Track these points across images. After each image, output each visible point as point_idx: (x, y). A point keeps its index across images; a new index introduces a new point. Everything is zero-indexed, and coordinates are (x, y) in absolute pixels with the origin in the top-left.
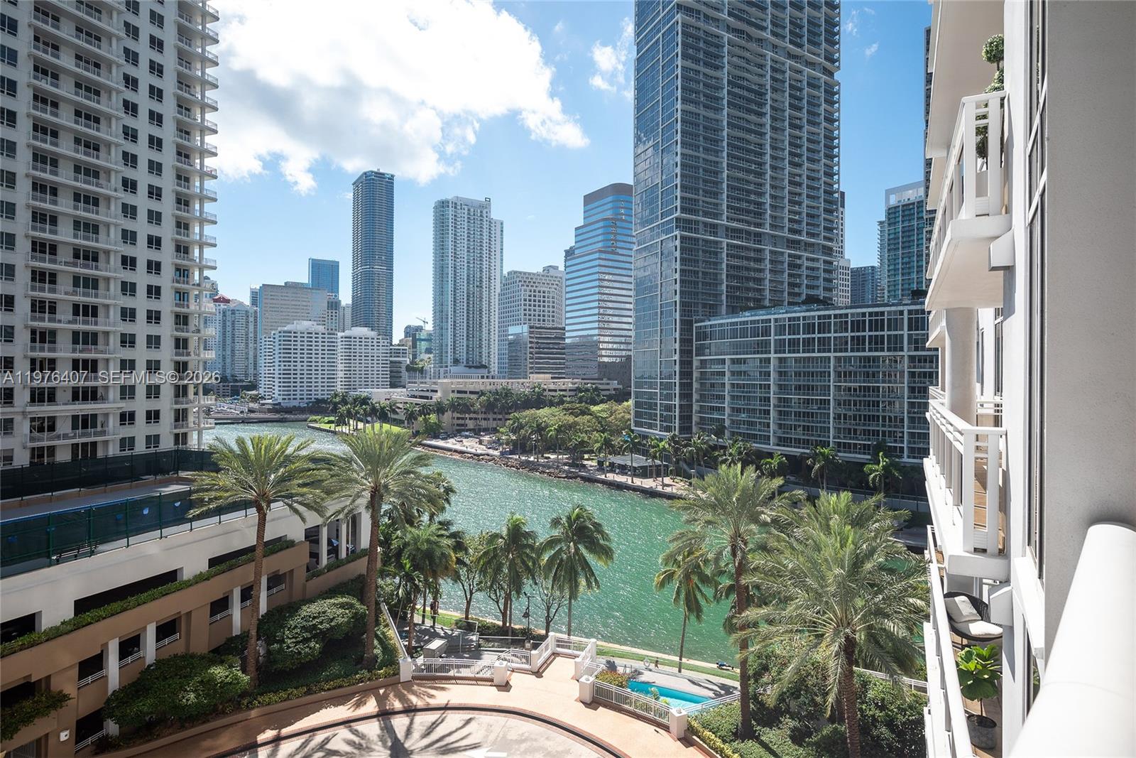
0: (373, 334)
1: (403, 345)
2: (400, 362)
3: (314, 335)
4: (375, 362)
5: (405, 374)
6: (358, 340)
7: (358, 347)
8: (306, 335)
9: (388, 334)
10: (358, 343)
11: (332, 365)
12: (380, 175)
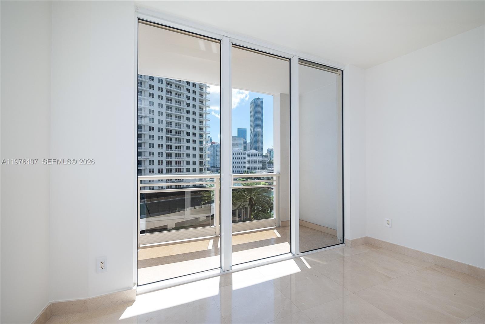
0: (257, 152)
1: (267, 155)
2: (266, 161)
3: (239, 153)
4: (258, 161)
5: (267, 165)
6: (252, 154)
7: (252, 156)
8: (236, 153)
9: (262, 151)
10: (252, 155)
11: (244, 162)
12: (259, 99)
